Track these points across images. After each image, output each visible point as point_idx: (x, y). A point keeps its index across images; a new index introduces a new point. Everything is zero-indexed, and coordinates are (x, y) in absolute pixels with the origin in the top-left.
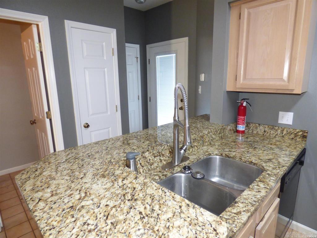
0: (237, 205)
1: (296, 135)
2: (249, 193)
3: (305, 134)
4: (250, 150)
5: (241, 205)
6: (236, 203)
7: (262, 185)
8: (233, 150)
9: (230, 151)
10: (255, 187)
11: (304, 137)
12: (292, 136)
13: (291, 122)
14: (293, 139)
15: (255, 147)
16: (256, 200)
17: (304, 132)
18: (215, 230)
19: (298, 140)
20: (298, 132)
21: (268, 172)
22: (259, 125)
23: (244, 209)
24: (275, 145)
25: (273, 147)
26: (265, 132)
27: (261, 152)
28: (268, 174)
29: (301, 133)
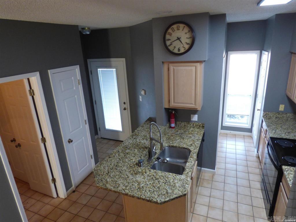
0: (186, 170)
1: (200, 126)
2: (189, 164)
3: (204, 125)
4: (182, 140)
5: (187, 170)
6: (185, 169)
7: (192, 159)
8: (174, 142)
9: (173, 143)
10: (190, 160)
11: (203, 127)
12: (198, 127)
13: (197, 120)
14: (198, 128)
15: (183, 138)
16: (191, 166)
17: (203, 124)
18: (187, 180)
19: (201, 128)
20: (200, 125)
21: (193, 152)
22: (182, 122)
23: (189, 171)
24: (191, 134)
25: (191, 135)
26: (185, 125)
27: (186, 140)
28: (193, 153)
29: (201, 125)
